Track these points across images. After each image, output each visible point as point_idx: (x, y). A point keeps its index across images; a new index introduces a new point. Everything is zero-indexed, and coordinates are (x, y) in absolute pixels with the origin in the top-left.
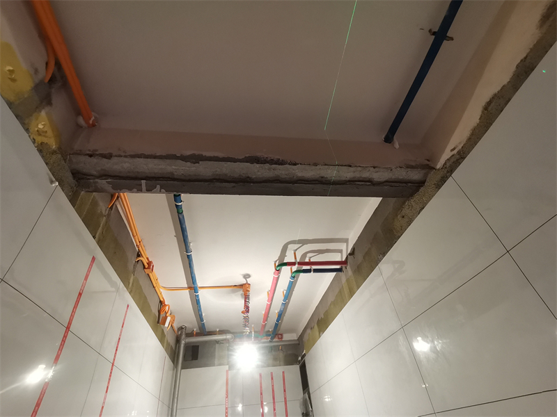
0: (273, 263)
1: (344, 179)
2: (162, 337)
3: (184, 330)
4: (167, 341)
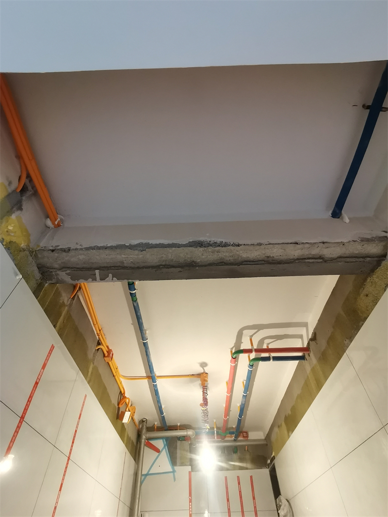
0: (230, 350)
1: (292, 257)
2: (121, 430)
3: (145, 423)
4: (128, 436)
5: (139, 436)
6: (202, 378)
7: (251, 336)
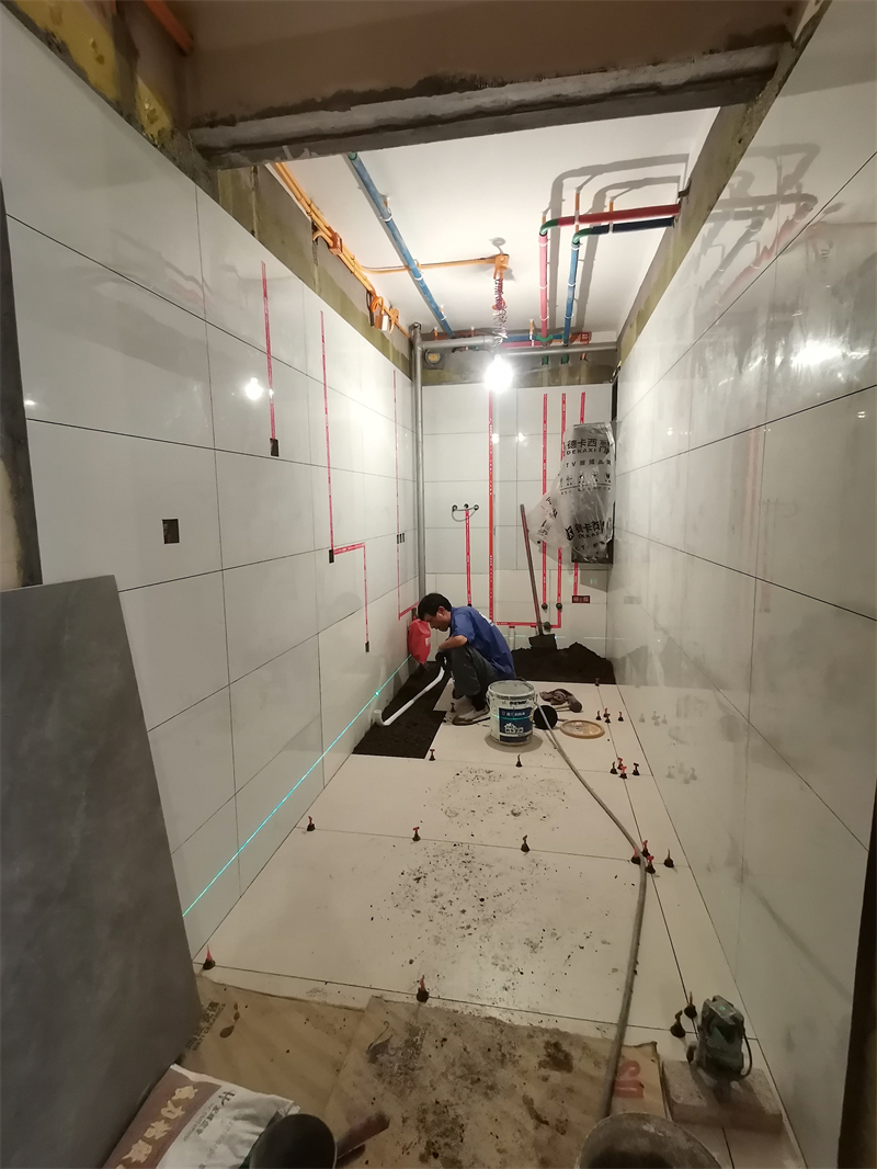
2: (383, 345)
3: (418, 330)
4: (394, 349)
5: (412, 345)
6: (497, 264)
7: (580, 188)
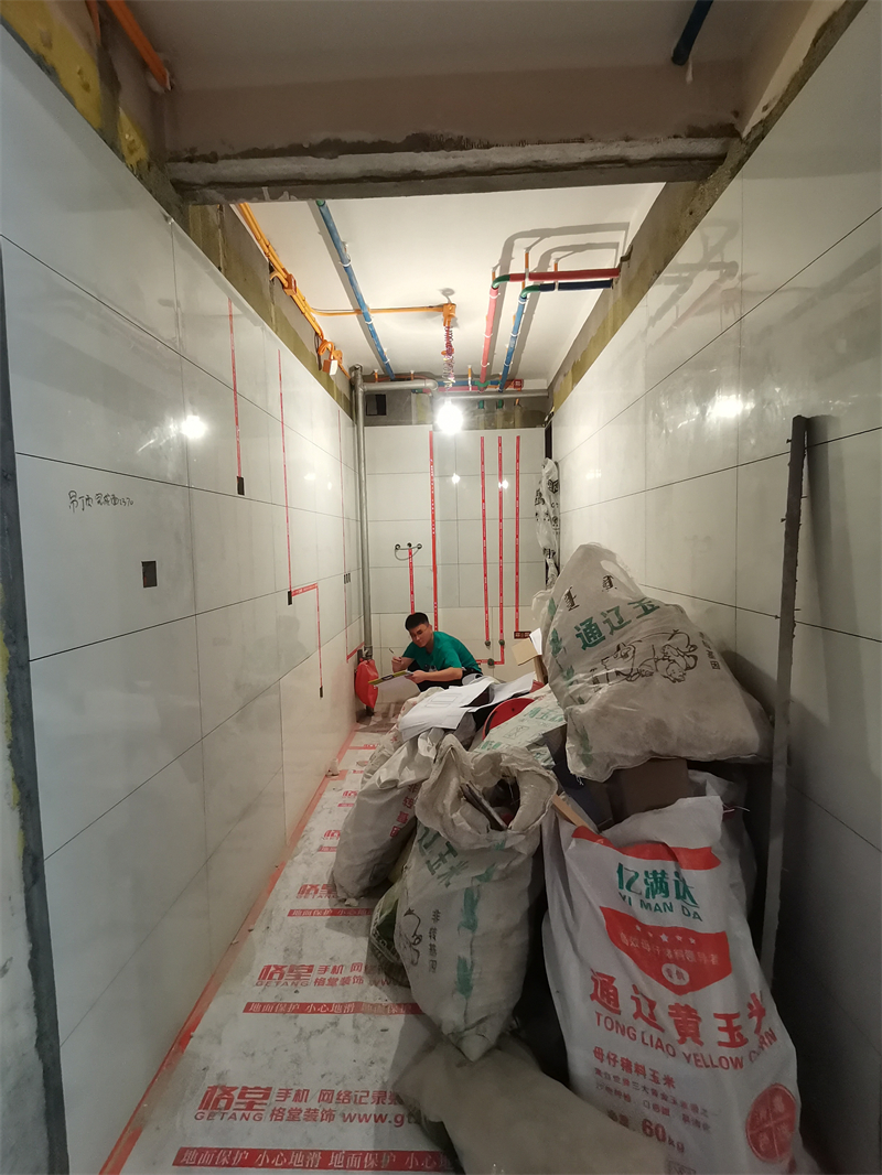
0: (491, 273)
1: (576, 161)
2: (328, 385)
3: (359, 372)
4: (338, 389)
5: (352, 386)
6: (446, 312)
7: (529, 249)
